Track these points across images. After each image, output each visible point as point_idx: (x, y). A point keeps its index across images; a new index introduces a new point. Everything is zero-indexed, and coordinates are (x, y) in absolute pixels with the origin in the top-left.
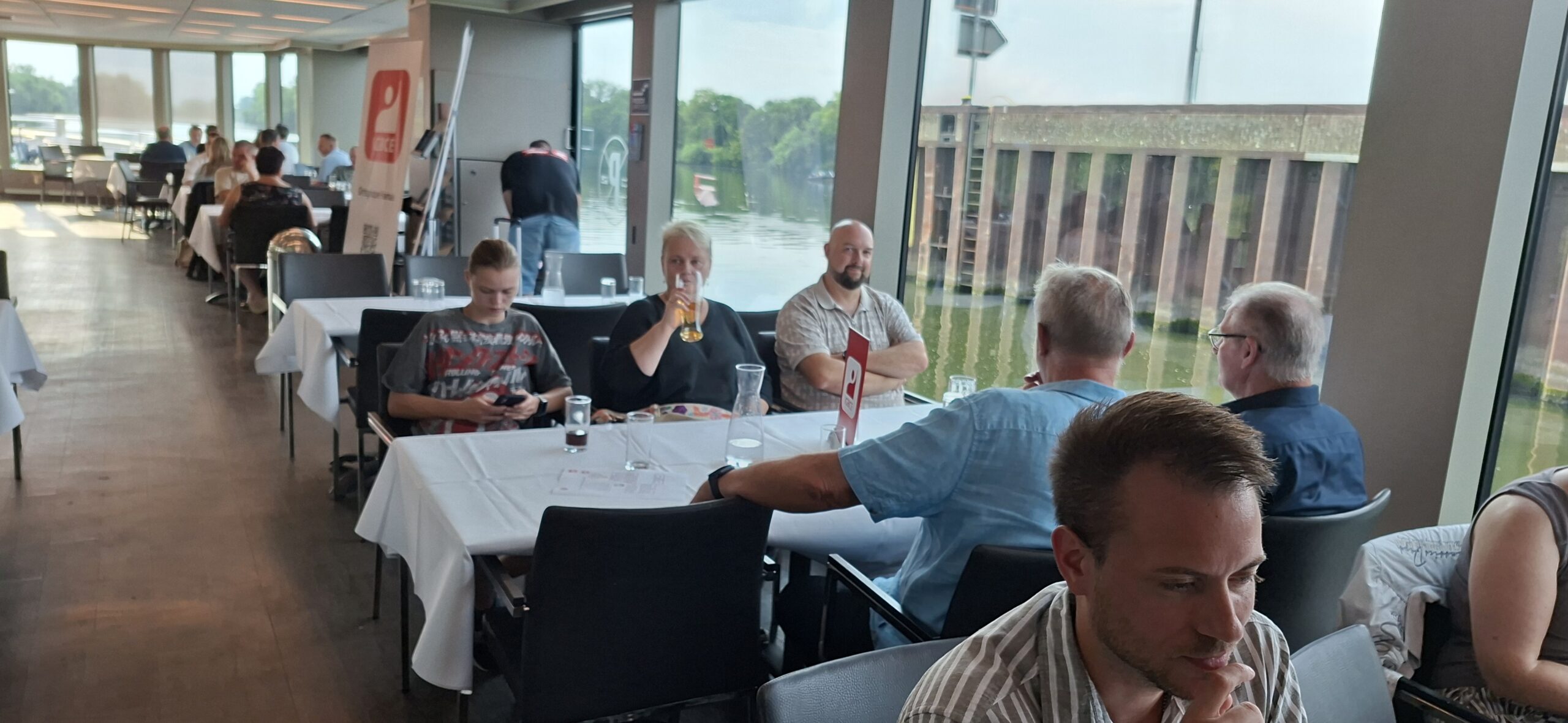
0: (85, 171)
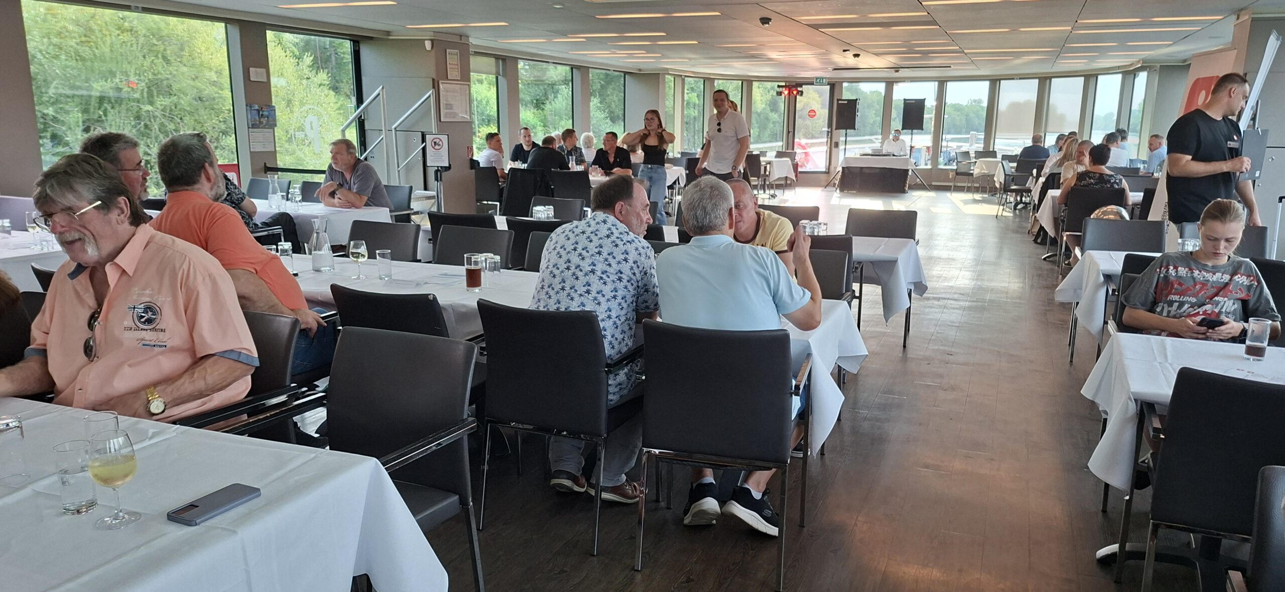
0: (983, 169)
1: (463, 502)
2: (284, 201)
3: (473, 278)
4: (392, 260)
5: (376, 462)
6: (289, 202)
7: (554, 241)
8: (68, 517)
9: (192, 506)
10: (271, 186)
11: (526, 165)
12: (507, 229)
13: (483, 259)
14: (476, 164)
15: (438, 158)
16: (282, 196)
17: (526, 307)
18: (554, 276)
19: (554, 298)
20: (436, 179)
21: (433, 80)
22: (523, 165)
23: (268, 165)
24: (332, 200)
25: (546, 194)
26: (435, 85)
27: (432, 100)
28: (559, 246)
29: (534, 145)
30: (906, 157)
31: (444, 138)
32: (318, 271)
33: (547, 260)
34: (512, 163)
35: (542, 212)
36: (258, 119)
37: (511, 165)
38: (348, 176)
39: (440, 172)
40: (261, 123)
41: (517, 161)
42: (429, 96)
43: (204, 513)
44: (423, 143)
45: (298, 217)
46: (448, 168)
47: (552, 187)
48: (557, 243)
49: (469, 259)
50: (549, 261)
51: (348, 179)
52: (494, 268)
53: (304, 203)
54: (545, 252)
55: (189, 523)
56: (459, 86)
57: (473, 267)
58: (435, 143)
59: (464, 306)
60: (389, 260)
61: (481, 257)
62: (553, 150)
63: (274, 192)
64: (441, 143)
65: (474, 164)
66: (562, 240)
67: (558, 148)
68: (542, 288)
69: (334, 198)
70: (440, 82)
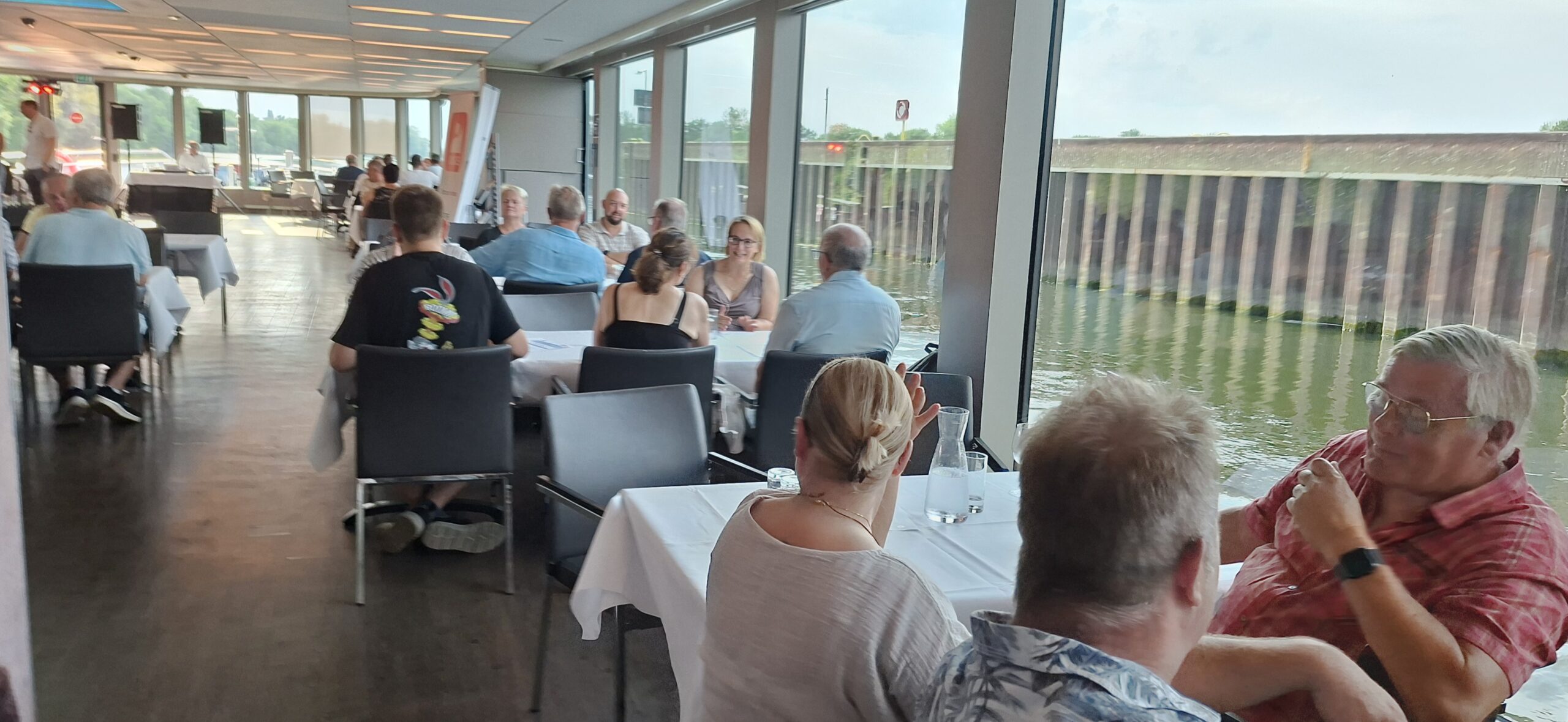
0: (300, 190)
30: (210, 175)
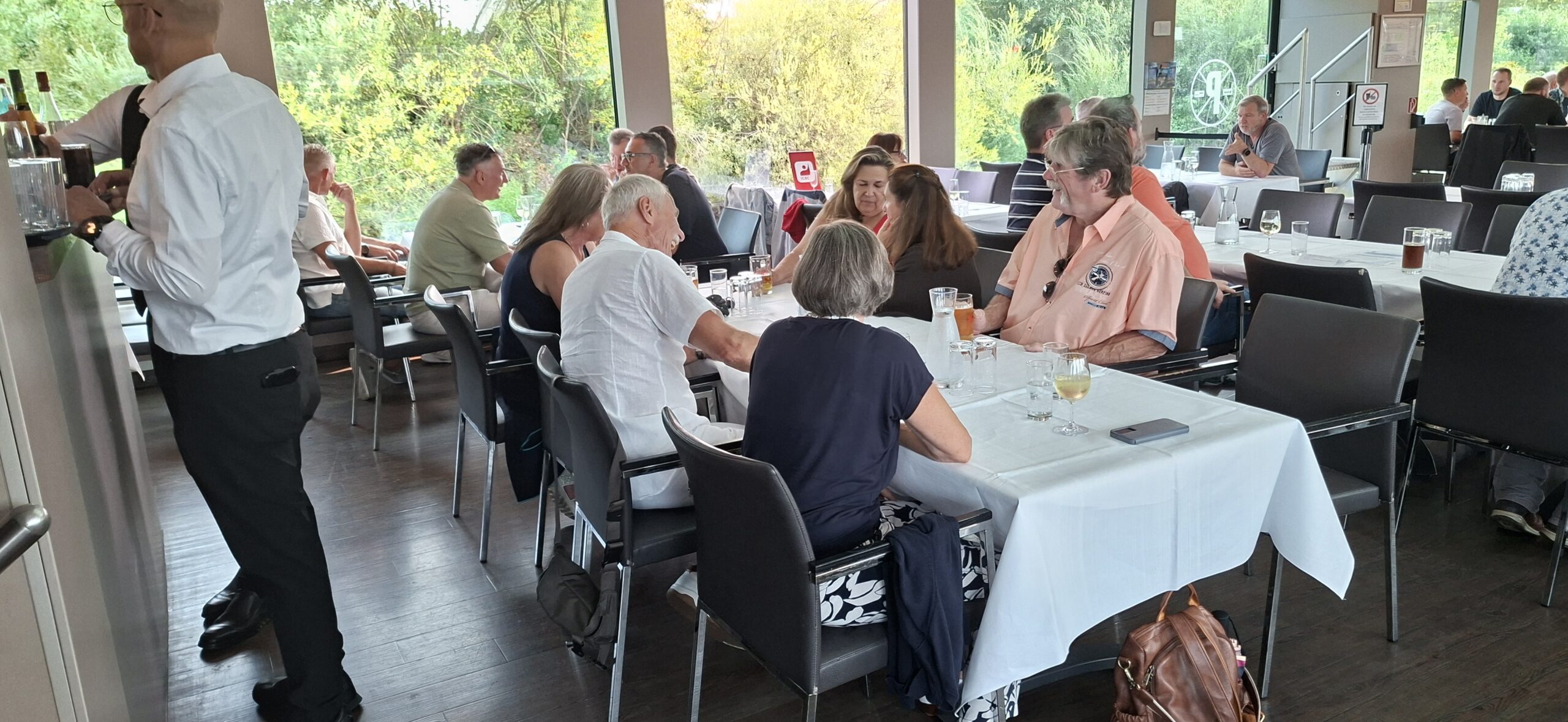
1: (1383, 496)
2: (1179, 170)
3: (1413, 258)
4: (1309, 235)
5: (1299, 425)
6: (1183, 172)
7: (1537, 212)
8: (1032, 422)
9: (1130, 429)
10: (1165, 152)
11: (1494, 120)
12: (1460, 200)
13: (1428, 235)
14: (1420, 120)
15: (1368, 114)
16: (1177, 164)
17: (1488, 290)
18: (1531, 255)
19: (1528, 282)
20: (1364, 141)
21: (1374, 15)
22: (1490, 120)
23: (1160, 131)
24: (1232, 168)
25: (1523, 158)
26: (1376, 22)
27: (1369, 42)
28: (1543, 217)
29: (1512, 92)
31: (1382, 89)
32: (1221, 243)
33: (1523, 235)
34: (1472, 118)
35: (1515, 182)
36: (1155, 78)
37: (1470, 120)
38: (1254, 140)
39: (1370, 131)
40: (1158, 82)
41: (1481, 115)
42: (1366, 36)
43: (1142, 435)
44: (1349, 95)
45: (1192, 187)
46: (1381, 127)
47: (1533, 150)
48: (1540, 213)
49: (1410, 234)
50: (1525, 236)
51: (1254, 143)
52: (1443, 247)
53: (1199, 172)
54: (1521, 225)
55: (1128, 441)
56: (1409, 19)
57: (1413, 244)
58: (1368, 95)
59: (1398, 288)
60: (1305, 235)
61: (1426, 232)
62: (1542, 98)
63: (1169, 160)
64: (1376, 95)
65: (1416, 121)
66: (1549, 209)
67: (1550, 95)
68: (1512, 269)
69: (1234, 165)
70: (1383, 16)
